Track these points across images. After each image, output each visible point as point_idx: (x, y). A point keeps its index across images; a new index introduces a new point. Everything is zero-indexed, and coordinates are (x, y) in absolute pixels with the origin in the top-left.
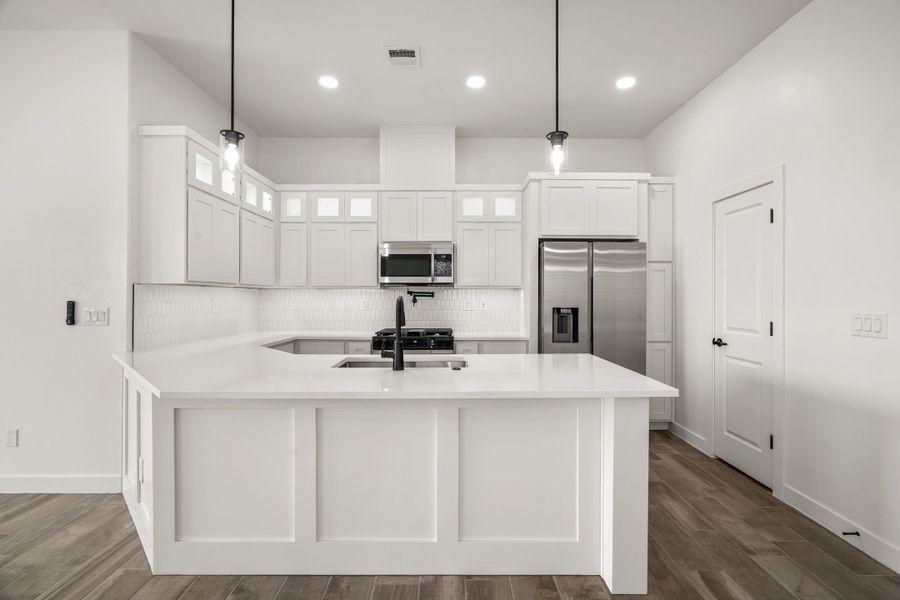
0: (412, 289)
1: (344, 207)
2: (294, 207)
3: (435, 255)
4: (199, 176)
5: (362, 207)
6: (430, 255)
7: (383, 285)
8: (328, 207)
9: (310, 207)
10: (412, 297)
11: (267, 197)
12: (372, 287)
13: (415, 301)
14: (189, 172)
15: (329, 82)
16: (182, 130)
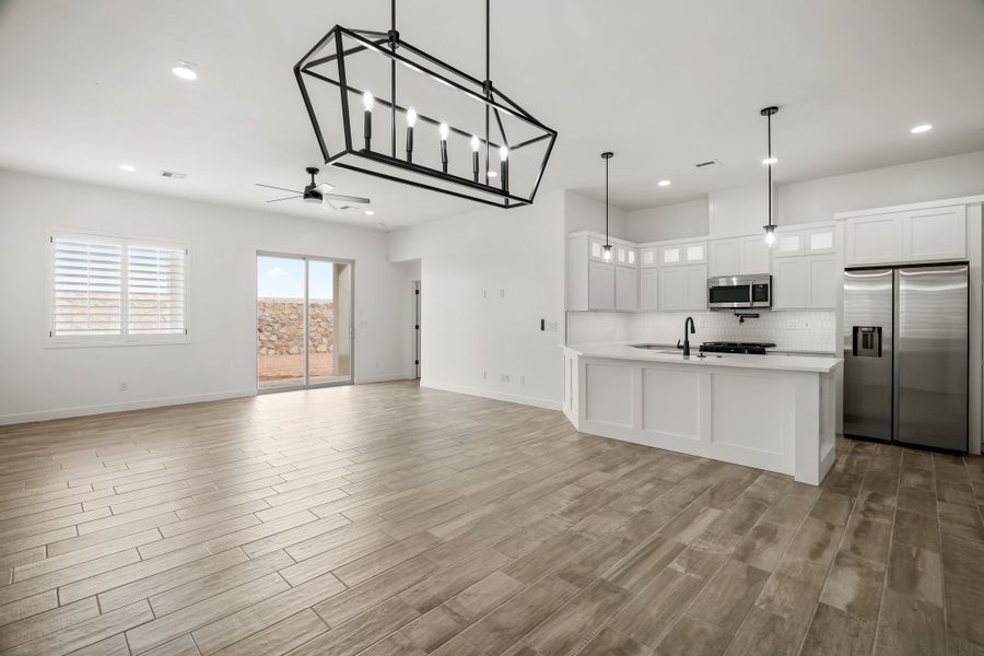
0: (738, 311)
1: (683, 255)
2: (649, 258)
3: (754, 286)
4: (594, 255)
5: (696, 253)
6: (748, 286)
7: (712, 309)
8: (672, 256)
9: (659, 257)
10: (739, 318)
11: (632, 254)
12: (705, 311)
13: (742, 321)
14: (590, 252)
15: (664, 183)
16: (586, 233)
